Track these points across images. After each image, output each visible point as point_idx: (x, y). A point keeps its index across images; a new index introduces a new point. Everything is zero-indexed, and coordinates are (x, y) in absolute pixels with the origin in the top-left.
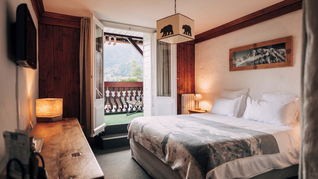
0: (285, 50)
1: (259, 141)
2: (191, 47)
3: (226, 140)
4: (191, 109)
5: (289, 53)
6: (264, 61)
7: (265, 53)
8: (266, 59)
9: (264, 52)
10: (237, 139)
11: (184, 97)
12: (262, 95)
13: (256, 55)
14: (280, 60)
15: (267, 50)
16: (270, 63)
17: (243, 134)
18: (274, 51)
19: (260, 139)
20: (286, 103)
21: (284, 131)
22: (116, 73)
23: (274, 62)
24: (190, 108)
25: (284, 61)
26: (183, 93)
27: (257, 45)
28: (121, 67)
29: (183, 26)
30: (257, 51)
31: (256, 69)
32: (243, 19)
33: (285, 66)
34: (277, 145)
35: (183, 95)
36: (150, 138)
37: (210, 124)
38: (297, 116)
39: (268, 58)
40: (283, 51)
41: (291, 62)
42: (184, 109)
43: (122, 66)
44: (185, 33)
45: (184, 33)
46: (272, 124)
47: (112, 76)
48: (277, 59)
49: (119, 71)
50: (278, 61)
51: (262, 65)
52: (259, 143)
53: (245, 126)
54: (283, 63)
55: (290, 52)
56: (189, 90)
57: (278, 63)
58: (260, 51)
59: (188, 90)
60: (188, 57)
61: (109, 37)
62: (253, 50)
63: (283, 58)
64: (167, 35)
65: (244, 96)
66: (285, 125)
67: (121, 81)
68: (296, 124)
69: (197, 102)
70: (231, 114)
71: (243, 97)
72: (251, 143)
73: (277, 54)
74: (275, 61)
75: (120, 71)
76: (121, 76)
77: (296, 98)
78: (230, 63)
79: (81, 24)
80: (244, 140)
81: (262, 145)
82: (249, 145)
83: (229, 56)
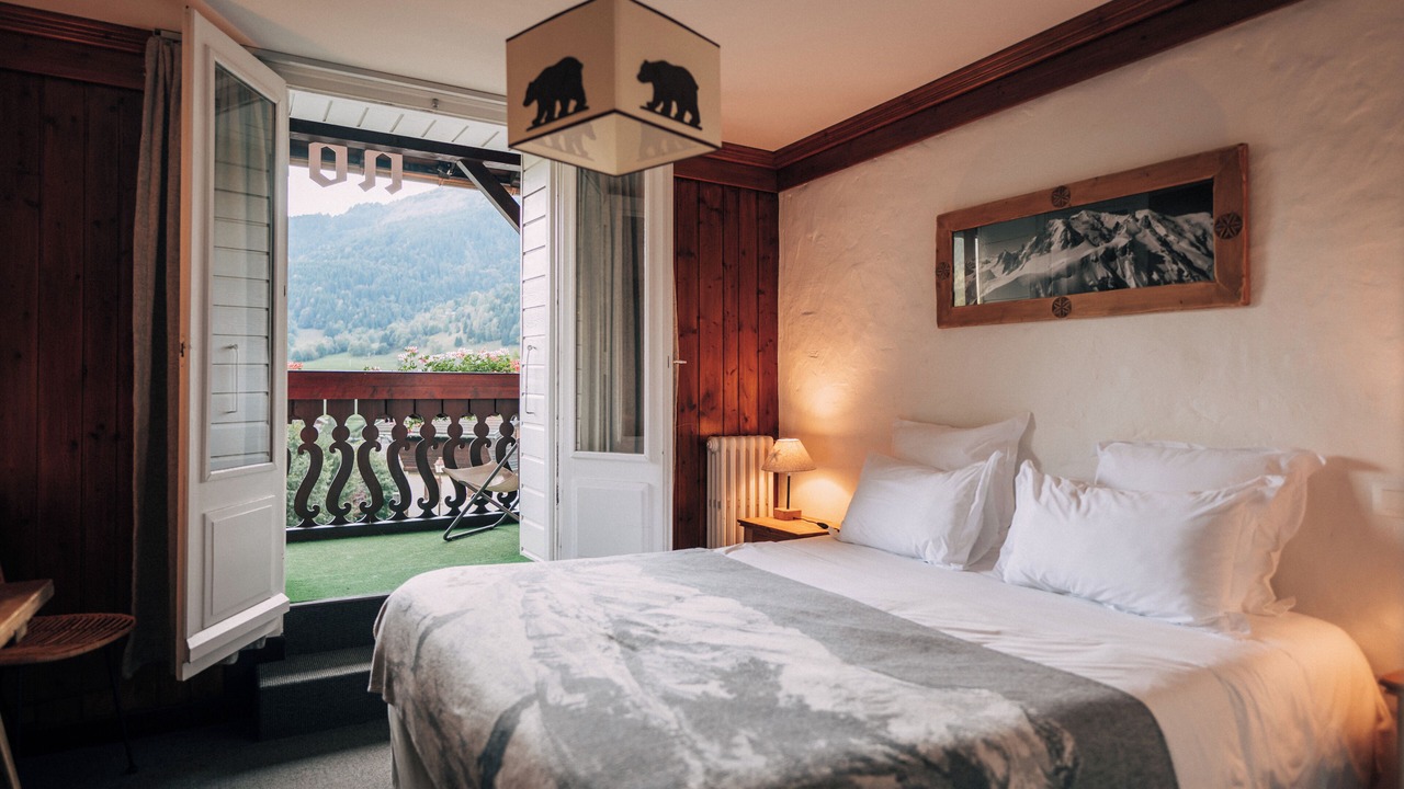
0: (1213, 221)
1: (1063, 749)
2: (757, 204)
3: (853, 757)
4: (757, 515)
5: (1229, 237)
6: (1103, 278)
7: (1107, 236)
8: (1112, 265)
9: (1106, 232)
10: (926, 741)
11: (720, 450)
12: (1096, 455)
13: (1064, 247)
14: (1186, 274)
15: (1121, 219)
16: (1137, 285)
17: (969, 696)
18: (1155, 224)
19: (1067, 735)
20: (1219, 502)
21: (1209, 669)
22: (477, 332)
23: (1157, 283)
24: (748, 507)
25: (1203, 274)
26: (714, 435)
27: (1069, 196)
28: (498, 302)
29: (640, 62)
30: (1068, 227)
31: (1066, 315)
32: (1006, 58)
33: (1211, 302)
34: (1170, 764)
35: (713, 444)
36: (441, 711)
37: (807, 613)
38: (1274, 570)
39: (1127, 264)
40: (1199, 225)
41: (1244, 280)
42: (718, 513)
43: (506, 300)
44: (659, 109)
45: (651, 107)
46: (1142, 615)
47: (459, 343)
48: (1171, 268)
49: (491, 320)
50: (1175, 278)
51: (1095, 295)
52: (1058, 763)
53: (998, 633)
54: (1201, 284)
55: (1238, 230)
56: (746, 420)
57: (1174, 285)
58: (1084, 223)
59: (742, 417)
60: (744, 253)
61: (367, 152)
62: (1051, 221)
63: (1200, 263)
64: (556, 115)
65: (1005, 457)
66: (1213, 624)
67: (430, 370)
68: (1273, 616)
69: (782, 482)
70: (938, 548)
71: (1001, 463)
72: (1009, 769)
73: (1171, 238)
74: (1162, 277)
75: (495, 320)
76: (500, 341)
77: (1269, 477)
78: (938, 285)
79: (149, 65)
80: (970, 748)
81: (1078, 773)
82: (998, 783)
83: (937, 251)
